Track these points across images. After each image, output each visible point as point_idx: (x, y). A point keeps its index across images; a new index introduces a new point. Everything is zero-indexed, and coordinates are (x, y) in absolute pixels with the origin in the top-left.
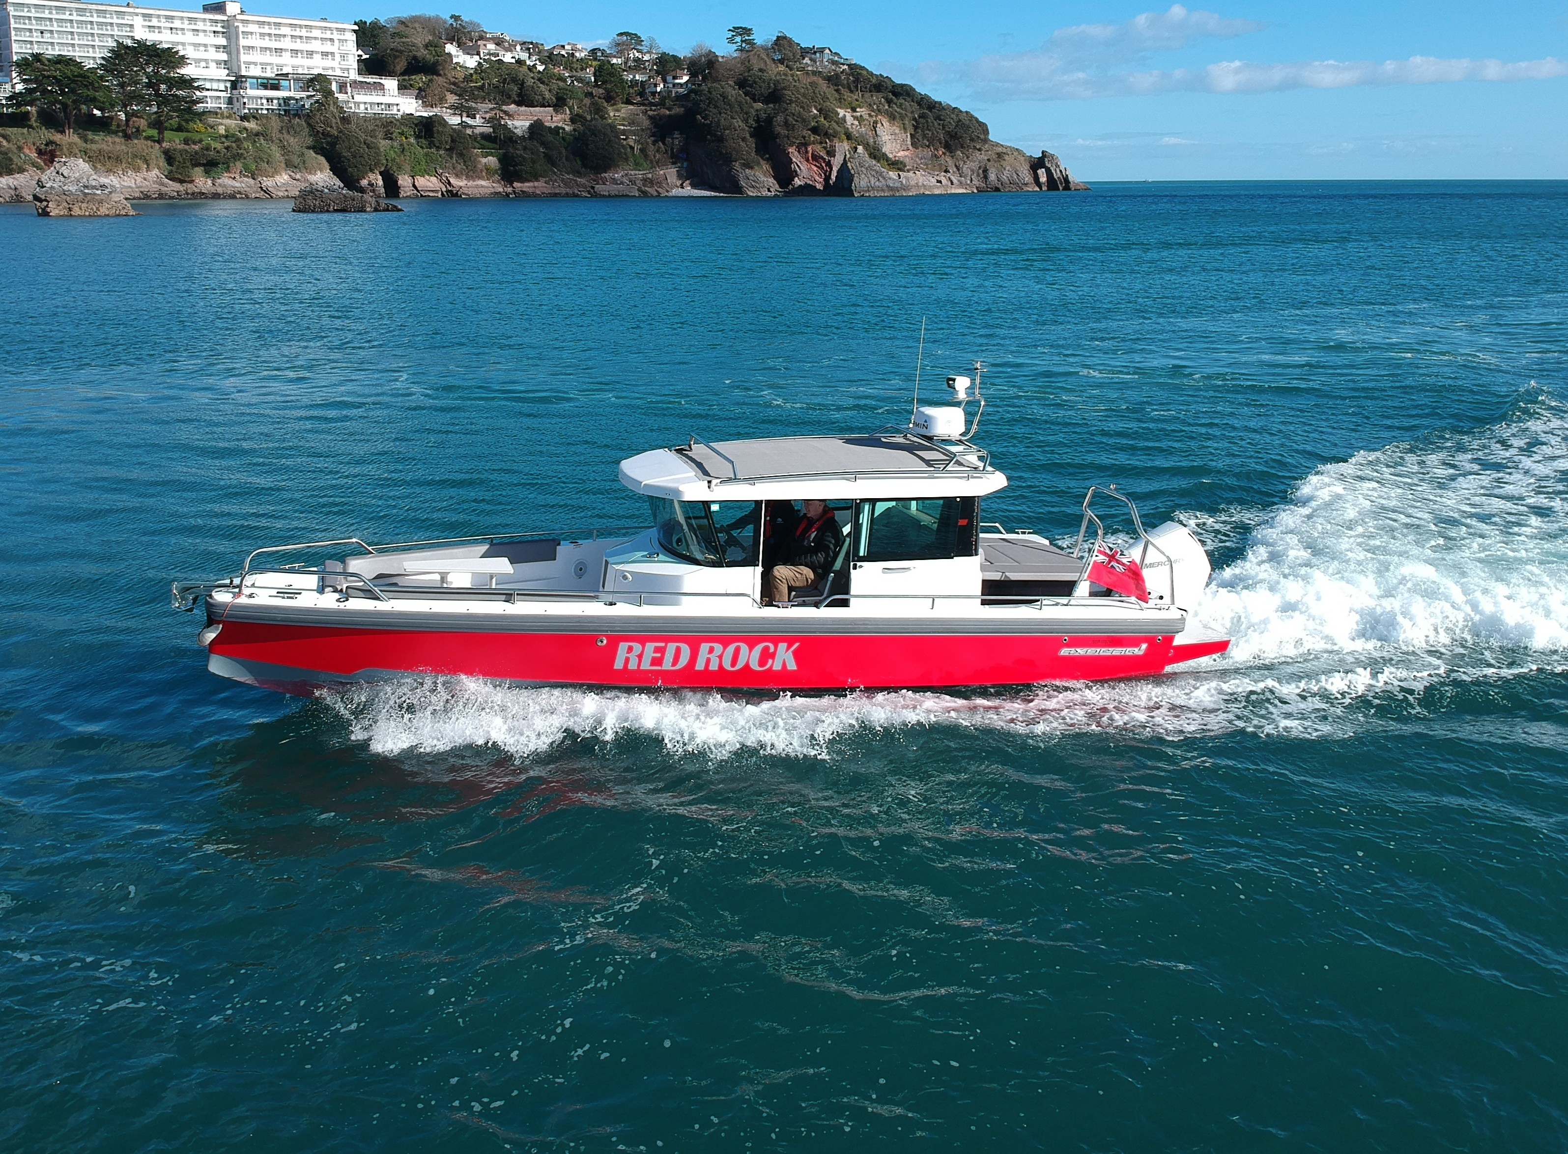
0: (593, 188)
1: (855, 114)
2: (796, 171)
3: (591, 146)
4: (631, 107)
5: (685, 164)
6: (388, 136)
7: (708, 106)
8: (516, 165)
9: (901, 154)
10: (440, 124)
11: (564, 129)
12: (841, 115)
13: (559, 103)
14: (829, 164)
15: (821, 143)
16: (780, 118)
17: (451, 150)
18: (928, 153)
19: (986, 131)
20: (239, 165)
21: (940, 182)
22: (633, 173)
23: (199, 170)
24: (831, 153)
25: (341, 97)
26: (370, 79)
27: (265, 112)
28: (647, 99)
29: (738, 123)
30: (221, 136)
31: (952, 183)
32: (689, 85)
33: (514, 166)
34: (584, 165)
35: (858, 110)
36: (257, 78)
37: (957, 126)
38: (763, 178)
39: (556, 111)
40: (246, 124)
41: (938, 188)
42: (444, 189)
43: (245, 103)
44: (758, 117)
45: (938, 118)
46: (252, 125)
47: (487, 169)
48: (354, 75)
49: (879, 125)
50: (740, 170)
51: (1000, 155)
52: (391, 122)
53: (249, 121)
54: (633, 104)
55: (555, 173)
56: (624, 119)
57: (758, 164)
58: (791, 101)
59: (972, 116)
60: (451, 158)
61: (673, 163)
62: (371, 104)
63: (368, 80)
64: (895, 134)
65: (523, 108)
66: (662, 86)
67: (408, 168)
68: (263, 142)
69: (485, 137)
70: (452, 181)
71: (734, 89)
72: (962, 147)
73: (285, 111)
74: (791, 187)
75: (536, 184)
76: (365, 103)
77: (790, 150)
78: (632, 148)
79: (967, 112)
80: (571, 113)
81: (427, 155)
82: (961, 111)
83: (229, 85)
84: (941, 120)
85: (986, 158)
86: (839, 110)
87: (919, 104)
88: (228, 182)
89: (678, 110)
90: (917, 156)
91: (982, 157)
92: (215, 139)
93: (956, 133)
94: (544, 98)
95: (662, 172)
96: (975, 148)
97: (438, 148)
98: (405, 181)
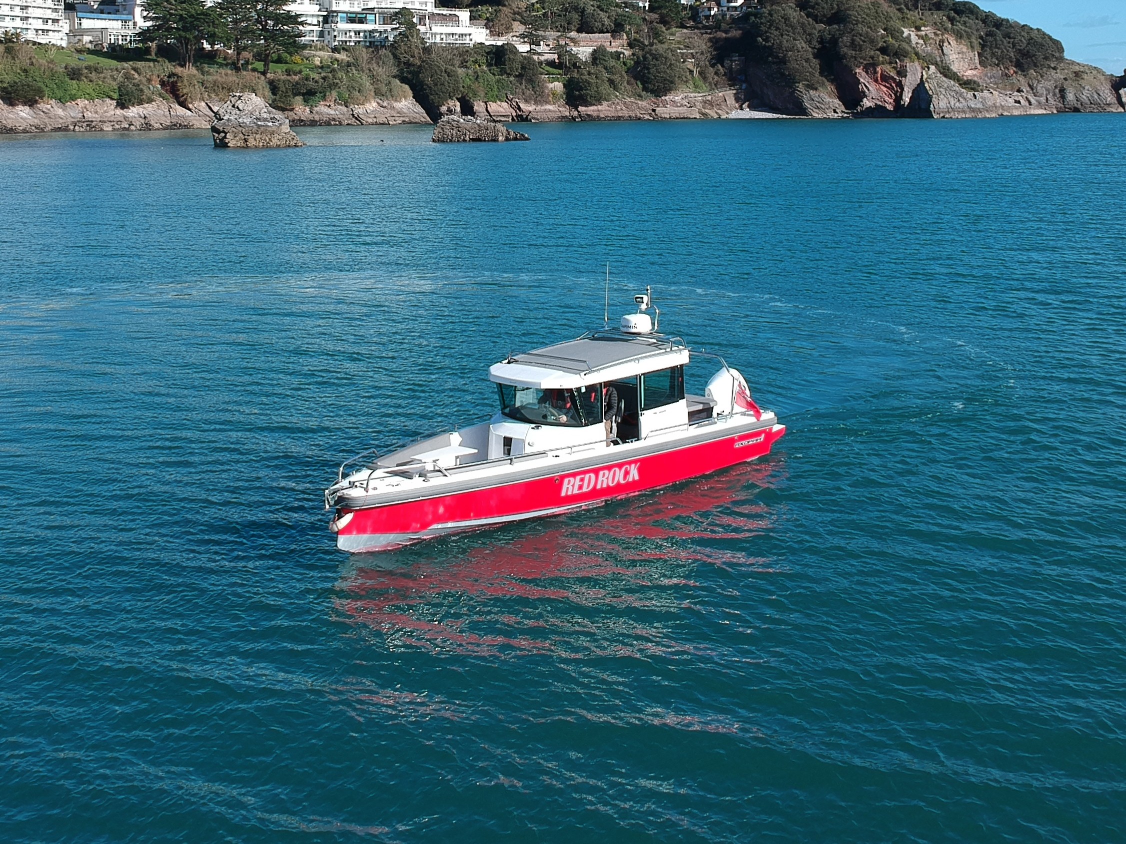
0: (654, 110)
1: (919, 33)
2: (864, 92)
3: (653, 70)
4: (685, 31)
5: (744, 86)
6: (464, 64)
7: (769, 28)
8: (581, 89)
9: (969, 73)
10: (511, 52)
11: (623, 54)
12: (905, 35)
13: (616, 30)
14: (900, 85)
15: (890, 63)
16: (846, 39)
17: (520, 76)
18: (998, 72)
19: (1061, 49)
20: (334, 94)
21: (1019, 102)
22: (692, 95)
23: (299, 99)
24: (902, 73)
25: (422, 29)
26: (445, 11)
27: (353, 44)
28: (701, 23)
29: (801, 44)
30: (317, 67)
31: (1030, 103)
32: (745, 8)
33: (578, 91)
34: (645, 89)
35: (923, 28)
36: (347, 13)
37: (1029, 44)
38: (828, 99)
39: (613, 37)
40: (337, 55)
41: (1016, 108)
42: (514, 114)
43: (335, 36)
44: (822, 39)
45: (1007, 36)
46: (342, 56)
47: (554, 94)
48: (431, 8)
49: (946, 44)
50: (804, 92)
51: (1077, 74)
52: (467, 51)
53: (339, 53)
54: (686, 28)
55: (617, 96)
56: (679, 42)
57: (823, 84)
58: (858, 22)
59: (1044, 34)
60: (521, 84)
61: (730, 86)
62: (446, 34)
63: (445, 12)
64: (963, 53)
65: (583, 35)
66: (716, 9)
67: (482, 94)
68: (354, 72)
69: (551, 64)
70: (522, 106)
71: (795, 11)
72: (1035, 65)
73: (370, 42)
74: (859, 108)
75: (600, 107)
76: (442, 34)
77: (857, 71)
78: (691, 72)
79: (1038, 30)
80: (628, 38)
81: (498, 81)
82: (1031, 29)
83: (321, 19)
84: (1010, 38)
85: (1062, 77)
86: (905, 30)
87: (984, 22)
88: (325, 109)
89: (735, 33)
90: (986, 75)
91: (1059, 75)
92: (312, 69)
93: (1028, 52)
94: (603, 25)
95: (720, 94)
96: (1049, 67)
97: (509, 75)
98: (478, 107)
